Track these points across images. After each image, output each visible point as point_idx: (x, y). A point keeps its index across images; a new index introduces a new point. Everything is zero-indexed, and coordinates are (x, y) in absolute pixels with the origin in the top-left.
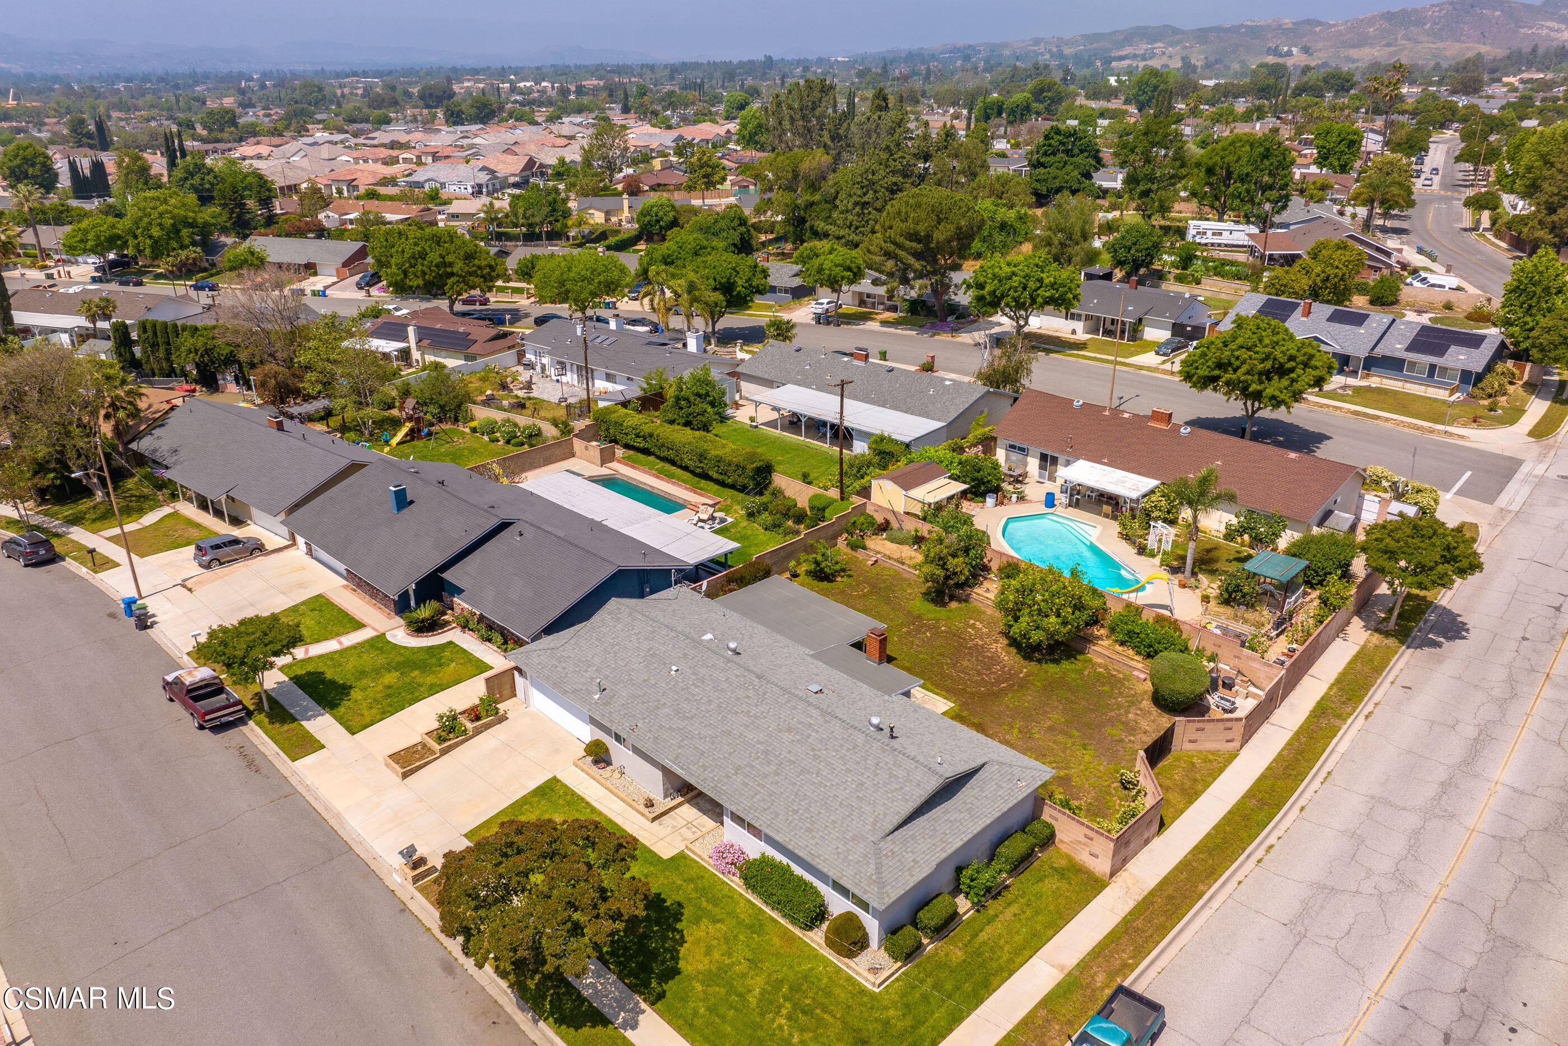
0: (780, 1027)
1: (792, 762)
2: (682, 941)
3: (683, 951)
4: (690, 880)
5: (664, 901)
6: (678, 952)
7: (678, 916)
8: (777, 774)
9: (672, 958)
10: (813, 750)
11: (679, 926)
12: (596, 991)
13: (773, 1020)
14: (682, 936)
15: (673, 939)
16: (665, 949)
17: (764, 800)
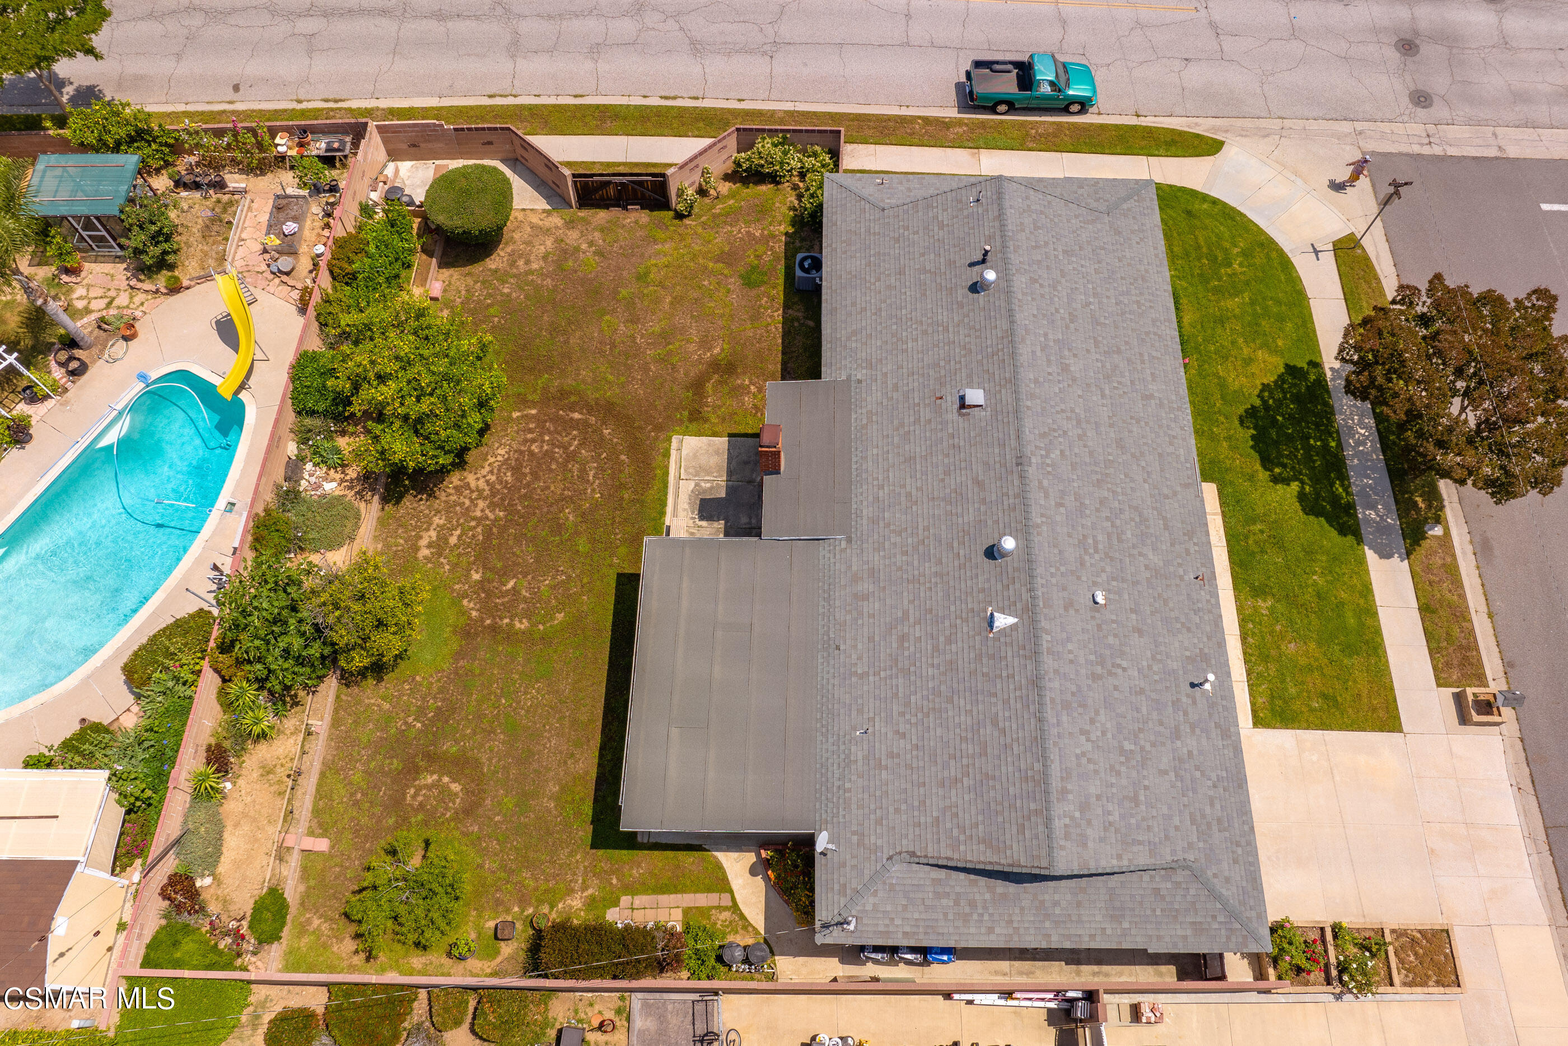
0: (1241, 265)
1: (1097, 344)
2: (1265, 387)
3: (1270, 379)
4: (1213, 438)
5: (1253, 437)
6: (1276, 382)
7: (1252, 413)
8: (1119, 351)
9: (1284, 382)
10: (1067, 327)
11: (1258, 402)
12: (1362, 416)
13: (1243, 273)
14: (1262, 391)
15: (1271, 393)
16: (1284, 393)
17: (1152, 346)
